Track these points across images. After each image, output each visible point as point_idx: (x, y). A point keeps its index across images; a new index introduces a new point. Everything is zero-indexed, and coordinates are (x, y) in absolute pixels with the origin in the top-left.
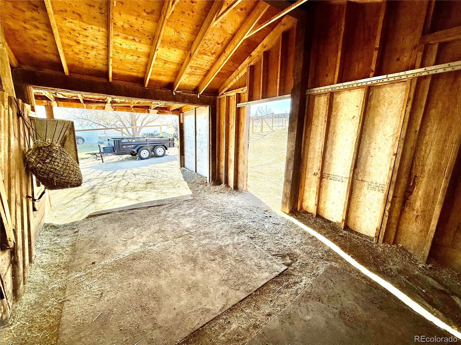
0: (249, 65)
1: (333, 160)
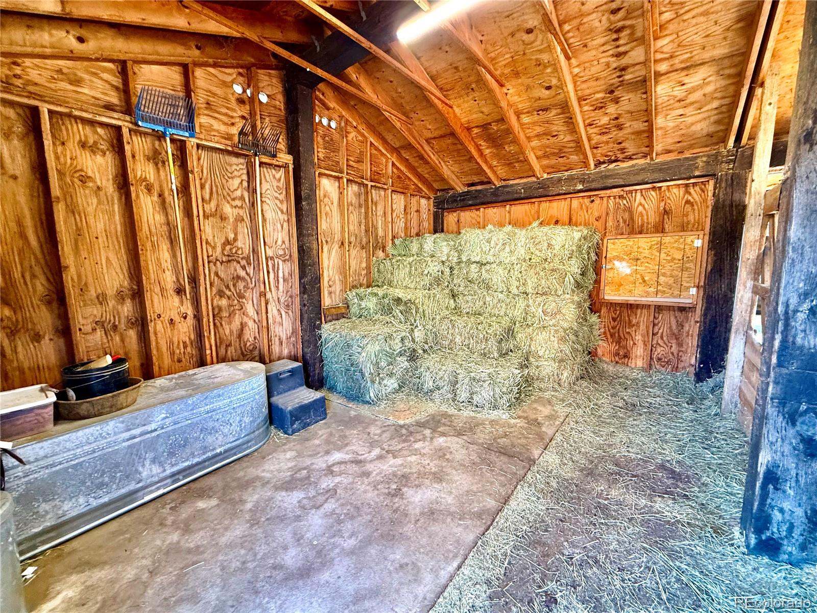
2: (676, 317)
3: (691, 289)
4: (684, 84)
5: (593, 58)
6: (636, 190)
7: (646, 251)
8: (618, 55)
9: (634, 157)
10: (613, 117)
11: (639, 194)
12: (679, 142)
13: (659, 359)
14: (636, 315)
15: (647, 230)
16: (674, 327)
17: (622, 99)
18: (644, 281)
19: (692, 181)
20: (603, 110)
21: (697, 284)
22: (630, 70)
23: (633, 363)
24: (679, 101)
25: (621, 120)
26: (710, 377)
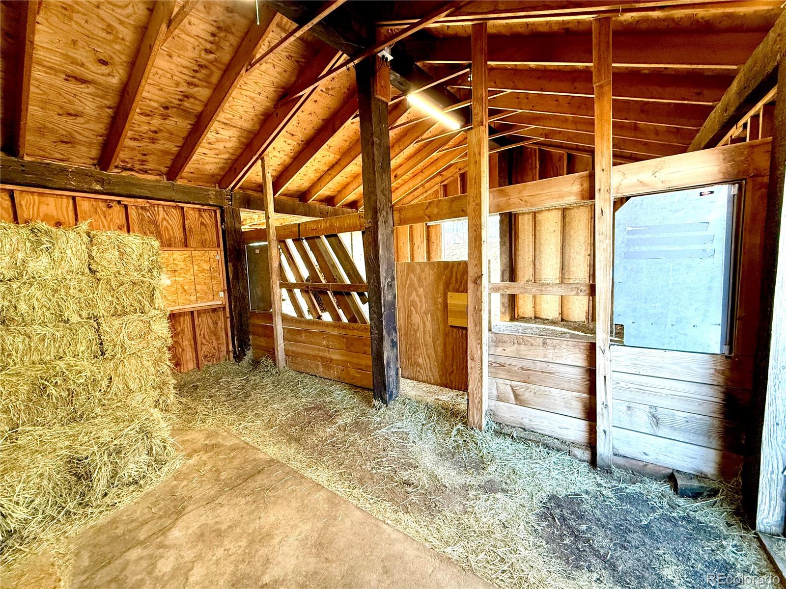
0: (442, 184)
1: (543, 266)
2: (211, 317)
3: (220, 293)
4: (218, 133)
5: (169, 71)
6: (159, 205)
7: (181, 263)
8: (189, 84)
9: (150, 172)
10: (153, 129)
11: (161, 209)
12: (192, 173)
13: (206, 356)
14: (180, 323)
15: (175, 244)
16: (212, 326)
17: (171, 118)
18: (185, 291)
19: (205, 207)
20: (148, 118)
21: (223, 289)
22: (192, 100)
23: (185, 368)
24: (210, 143)
25: (159, 135)
26: (245, 355)
